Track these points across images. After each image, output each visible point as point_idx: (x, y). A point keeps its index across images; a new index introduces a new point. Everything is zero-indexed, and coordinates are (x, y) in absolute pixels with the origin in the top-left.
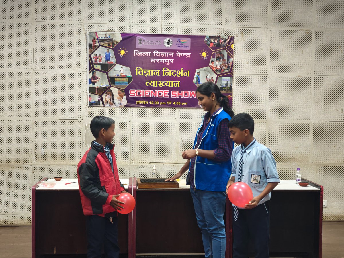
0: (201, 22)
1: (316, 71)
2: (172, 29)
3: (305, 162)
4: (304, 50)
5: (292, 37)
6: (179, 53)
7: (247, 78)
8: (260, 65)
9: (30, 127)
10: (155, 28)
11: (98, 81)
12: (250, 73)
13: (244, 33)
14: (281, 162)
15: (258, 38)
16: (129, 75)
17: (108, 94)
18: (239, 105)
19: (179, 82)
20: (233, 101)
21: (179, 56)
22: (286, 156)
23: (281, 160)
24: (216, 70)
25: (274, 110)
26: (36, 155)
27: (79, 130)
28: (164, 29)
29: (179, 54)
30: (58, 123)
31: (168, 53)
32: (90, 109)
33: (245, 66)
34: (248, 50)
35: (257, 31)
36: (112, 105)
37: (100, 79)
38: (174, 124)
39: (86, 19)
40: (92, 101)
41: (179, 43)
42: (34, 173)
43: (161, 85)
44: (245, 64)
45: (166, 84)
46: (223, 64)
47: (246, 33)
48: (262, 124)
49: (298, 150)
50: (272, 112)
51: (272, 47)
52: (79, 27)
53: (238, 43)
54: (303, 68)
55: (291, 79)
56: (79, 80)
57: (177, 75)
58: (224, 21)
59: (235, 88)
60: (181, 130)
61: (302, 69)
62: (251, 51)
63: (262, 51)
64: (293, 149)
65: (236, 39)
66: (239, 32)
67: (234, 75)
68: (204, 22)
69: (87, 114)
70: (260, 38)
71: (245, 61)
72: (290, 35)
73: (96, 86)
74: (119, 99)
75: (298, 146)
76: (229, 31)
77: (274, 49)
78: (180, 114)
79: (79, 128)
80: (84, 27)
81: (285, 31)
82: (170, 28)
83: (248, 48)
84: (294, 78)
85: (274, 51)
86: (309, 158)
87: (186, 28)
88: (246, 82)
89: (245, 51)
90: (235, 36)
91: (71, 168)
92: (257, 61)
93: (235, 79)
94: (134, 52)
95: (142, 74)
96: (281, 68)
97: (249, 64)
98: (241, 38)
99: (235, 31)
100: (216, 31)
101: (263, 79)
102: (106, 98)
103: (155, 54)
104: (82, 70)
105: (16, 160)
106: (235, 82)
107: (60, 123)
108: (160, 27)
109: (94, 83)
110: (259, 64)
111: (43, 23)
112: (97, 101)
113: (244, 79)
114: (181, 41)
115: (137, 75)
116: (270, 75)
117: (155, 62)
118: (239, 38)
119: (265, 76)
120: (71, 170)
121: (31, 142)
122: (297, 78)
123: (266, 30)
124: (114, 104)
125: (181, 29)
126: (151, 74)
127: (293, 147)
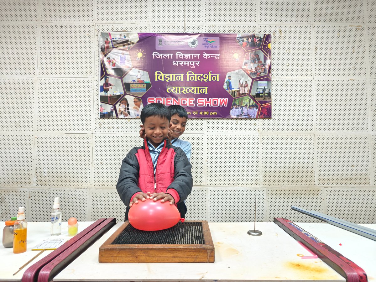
0: (232, 19)
1: (372, 74)
2: (197, 27)
3: (364, 184)
4: (356, 49)
5: (341, 34)
6: (207, 54)
7: (288, 83)
8: (304, 67)
9: (31, 143)
10: (177, 28)
11: (111, 88)
12: (292, 77)
13: (283, 30)
14: (334, 184)
15: (299, 36)
16: (148, 80)
17: (123, 103)
18: (279, 114)
19: (206, 88)
20: (272, 109)
21: (206, 57)
22: (340, 177)
23: (334, 181)
24: (251, 74)
25: (323, 121)
26: (36, 177)
27: (89, 146)
28: (188, 29)
29: (206, 56)
30: (64, 137)
31: (193, 55)
32: (102, 121)
33: (285, 68)
34: (288, 50)
35: (298, 28)
36: (127, 115)
37: (113, 85)
38: (201, 138)
39: (99, 18)
40: (104, 112)
41: (205, 42)
42: (31, 198)
43: (185, 92)
44: (285, 66)
45: (191, 90)
46: (258, 66)
47: (286, 30)
48: (308, 137)
49: (355, 169)
50: (321, 123)
51: (316, 46)
52: (91, 28)
53: (276, 42)
54: (356, 70)
55: (342, 83)
56: (90, 88)
57: (204, 80)
58: (258, 17)
59: (274, 94)
60: (210, 145)
61: (354, 71)
62: (292, 51)
63: (305, 51)
64: (349, 168)
65: (273, 38)
66: (277, 29)
67: (272, 80)
68: (234, 19)
69: (98, 127)
70: (302, 36)
71: (285, 63)
72: (338, 32)
73: (109, 94)
74: (135, 108)
75: (355, 164)
76: (264, 29)
77: (319, 48)
78: (209, 126)
79: (89, 144)
80: (96, 28)
81: (332, 28)
82: (195, 27)
83: (288, 47)
84: (346, 82)
85: (319, 51)
86: (369, 178)
87: (214, 26)
88: (286, 87)
89: (285, 51)
90: (272, 34)
91: (75, 192)
92: (300, 63)
93: (274, 84)
94: (153, 54)
95: (163, 80)
96: (330, 71)
97: (290, 66)
98: (279, 36)
99: (272, 29)
100: (250, 29)
101: (308, 83)
102: (120, 107)
103: (178, 55)
104: (93, 76)
105: (14, 182)
106: (274, 87)
107: (66, 137)
108: (184, 26)
109: (106, 91)
110: (302, 66)
111: (50, 24)
112: (110, 111)
113: (284, 84)
114: (208, 40)
115: (156, 80)
116: (316, 78)
117: (177, 65)
118: (277, 36)
119: (310, 80)
120: (75, 194)
121: (31, 160)
122: (349, 82)
123: (309, 26)
124: (130, 114)
125: (208, 28)
126: (173, 79)
127: (349, 165)
